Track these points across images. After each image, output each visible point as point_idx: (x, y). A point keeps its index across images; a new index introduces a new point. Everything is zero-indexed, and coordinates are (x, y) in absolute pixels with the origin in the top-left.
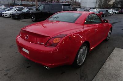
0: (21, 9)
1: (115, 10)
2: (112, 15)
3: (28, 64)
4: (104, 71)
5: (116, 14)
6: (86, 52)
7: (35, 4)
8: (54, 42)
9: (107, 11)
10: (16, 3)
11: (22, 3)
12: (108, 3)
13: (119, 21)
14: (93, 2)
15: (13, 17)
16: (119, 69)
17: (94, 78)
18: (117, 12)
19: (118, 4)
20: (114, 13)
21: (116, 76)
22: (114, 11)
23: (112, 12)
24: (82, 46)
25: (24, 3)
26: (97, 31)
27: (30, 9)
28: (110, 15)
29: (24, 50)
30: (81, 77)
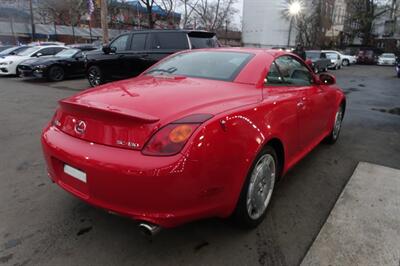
0: (55, 51)
1: (346, 54)
2: (339, 68)
3: (83, 221)
4: (332, 235)
5: (349, 65)
6: (273, 175)
7: (100, 34)
8: (172, 139)
9: (323, 55)
10: (37, 31)
11: (59, 32)
12: (325, 33)
13: (361, 85)
14: (280, 31)
15: (26, 74)
16: (377, 225)
17: (305, 259)
18: (352, 59)
19: (354, 37)
20: (345, 63)
21: (373, 248)
22: (343, 57)
23: (339, 58)
24: (259, 156)
25: (62, 30)
26: (304, 108)
27: (83, 49)
28: (334, 69)
29: (69, 170)
30: (262, 257)
